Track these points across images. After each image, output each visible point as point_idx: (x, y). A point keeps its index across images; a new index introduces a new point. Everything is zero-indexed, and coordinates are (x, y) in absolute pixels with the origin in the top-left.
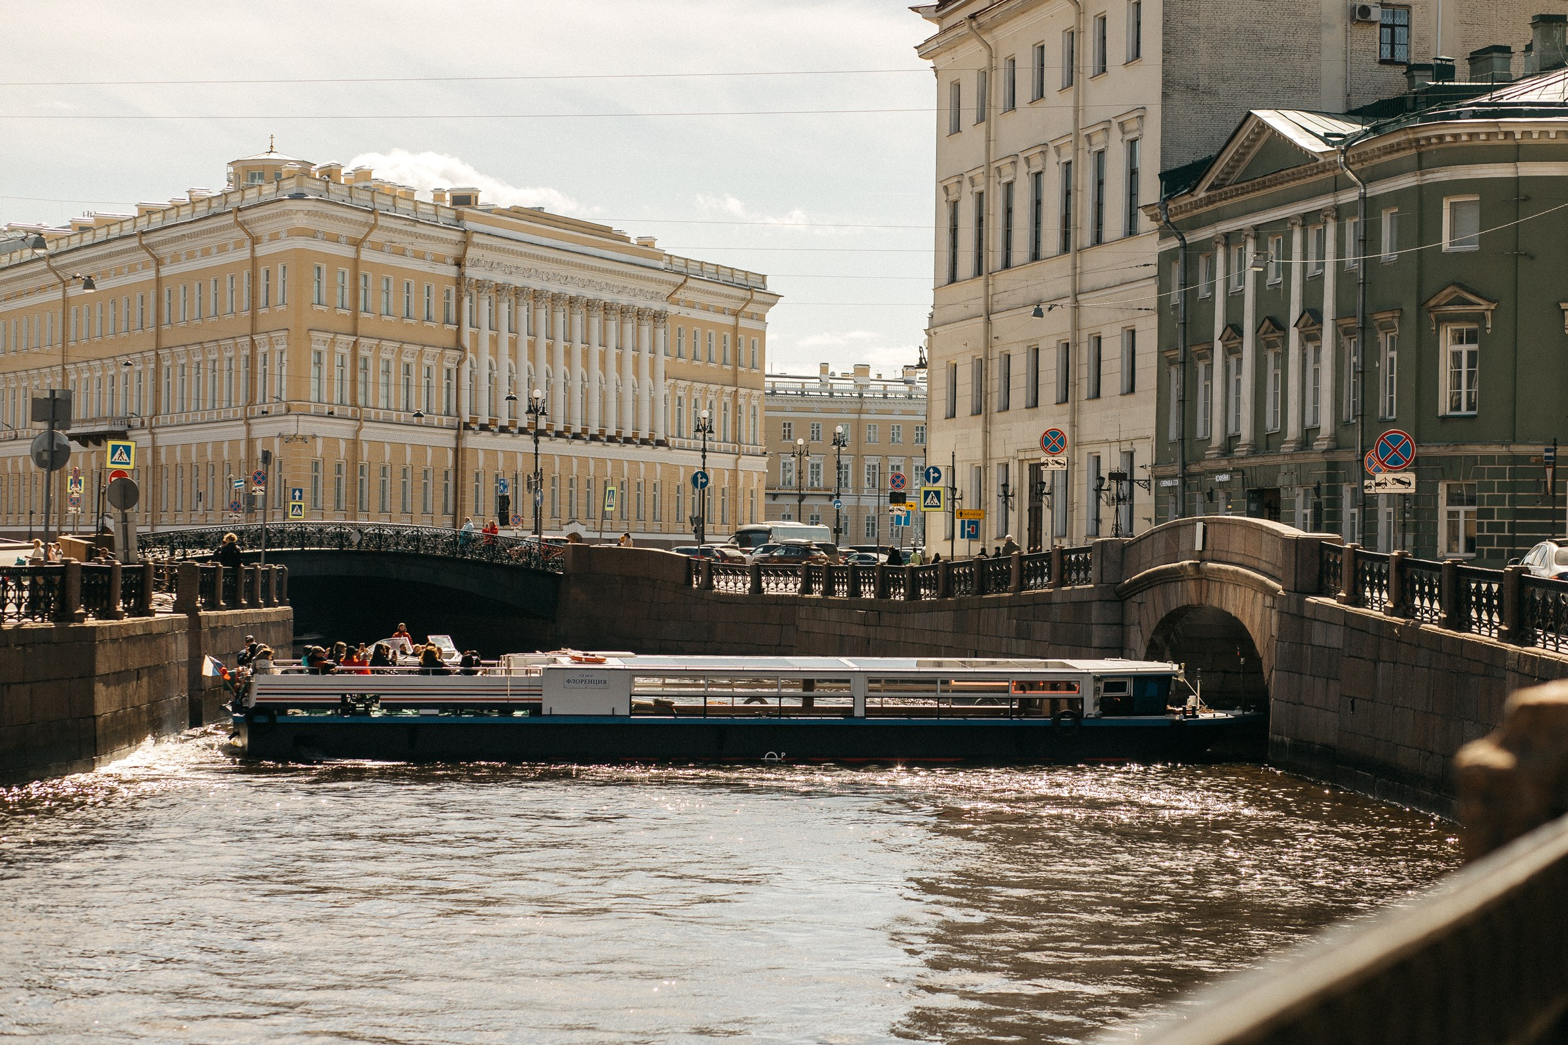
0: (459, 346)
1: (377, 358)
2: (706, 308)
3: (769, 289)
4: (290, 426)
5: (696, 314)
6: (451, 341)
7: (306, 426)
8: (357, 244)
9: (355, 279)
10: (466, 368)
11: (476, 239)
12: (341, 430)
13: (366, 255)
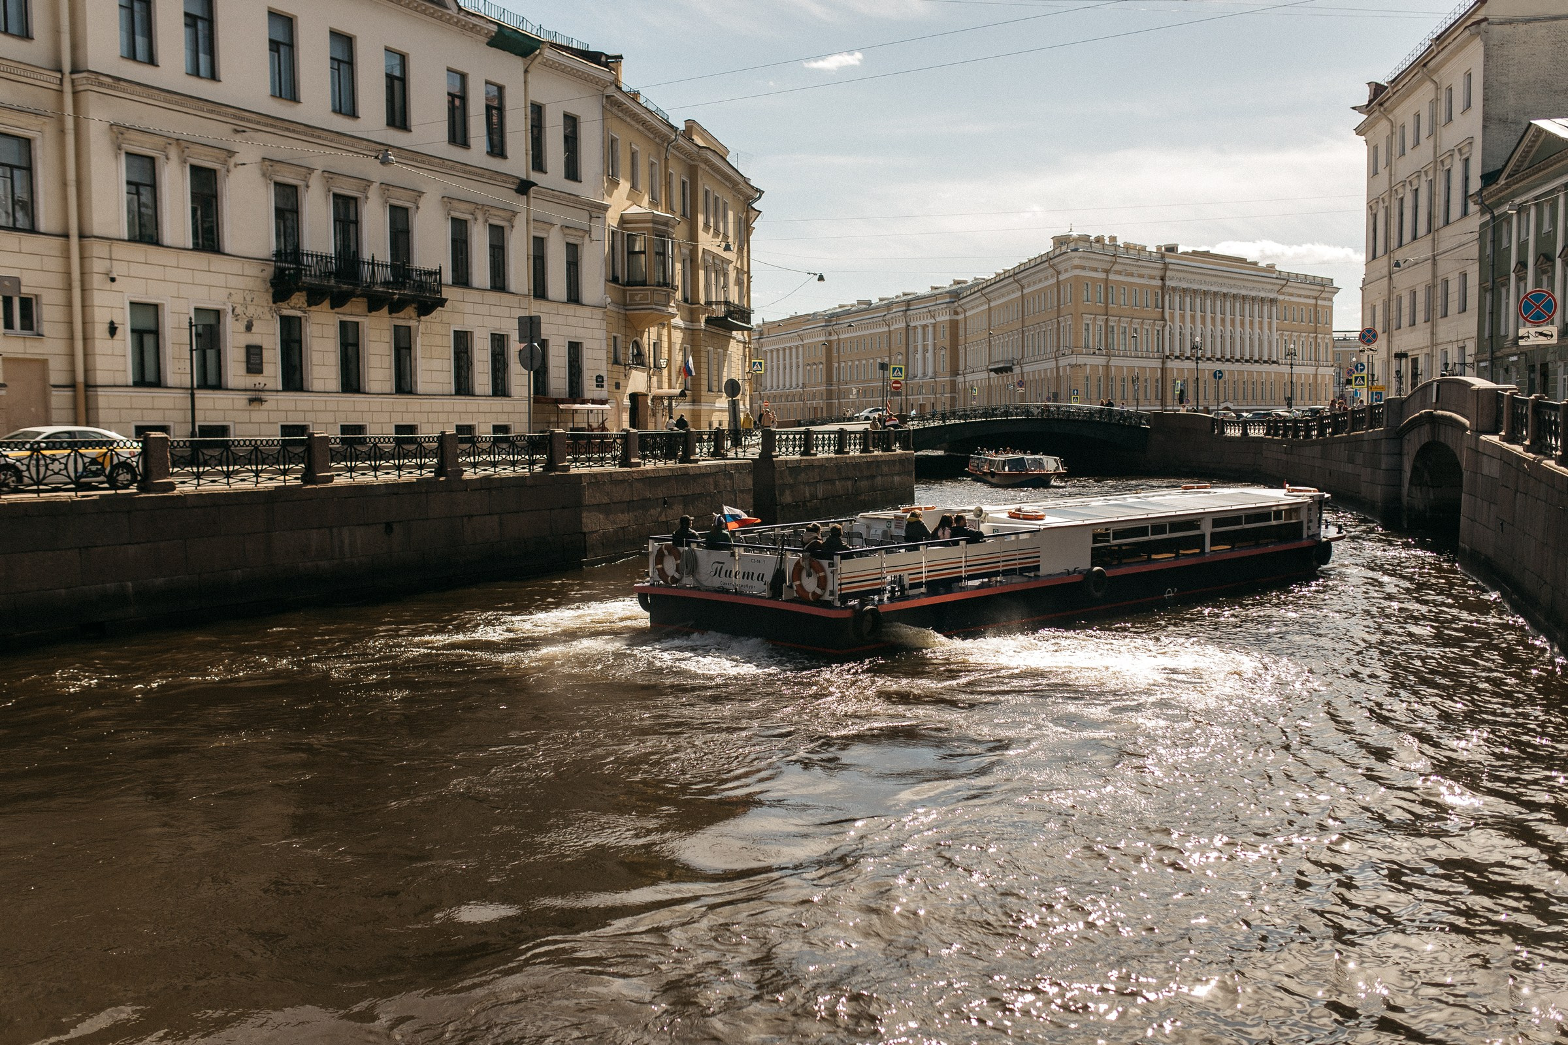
0: (1163, 319)
1: (1119, 326)
2: (1300, 296)
3: (1335, 285)
4: (1073, 360)
5: (1293, 299)
6: (1159, 316)
7: (1081, 360)
8: (1107, 272)
9: (1106, 288)
10: (1167, 328)
11: (1171, 266)
12: (1100, 361)
13: (1112, 277)
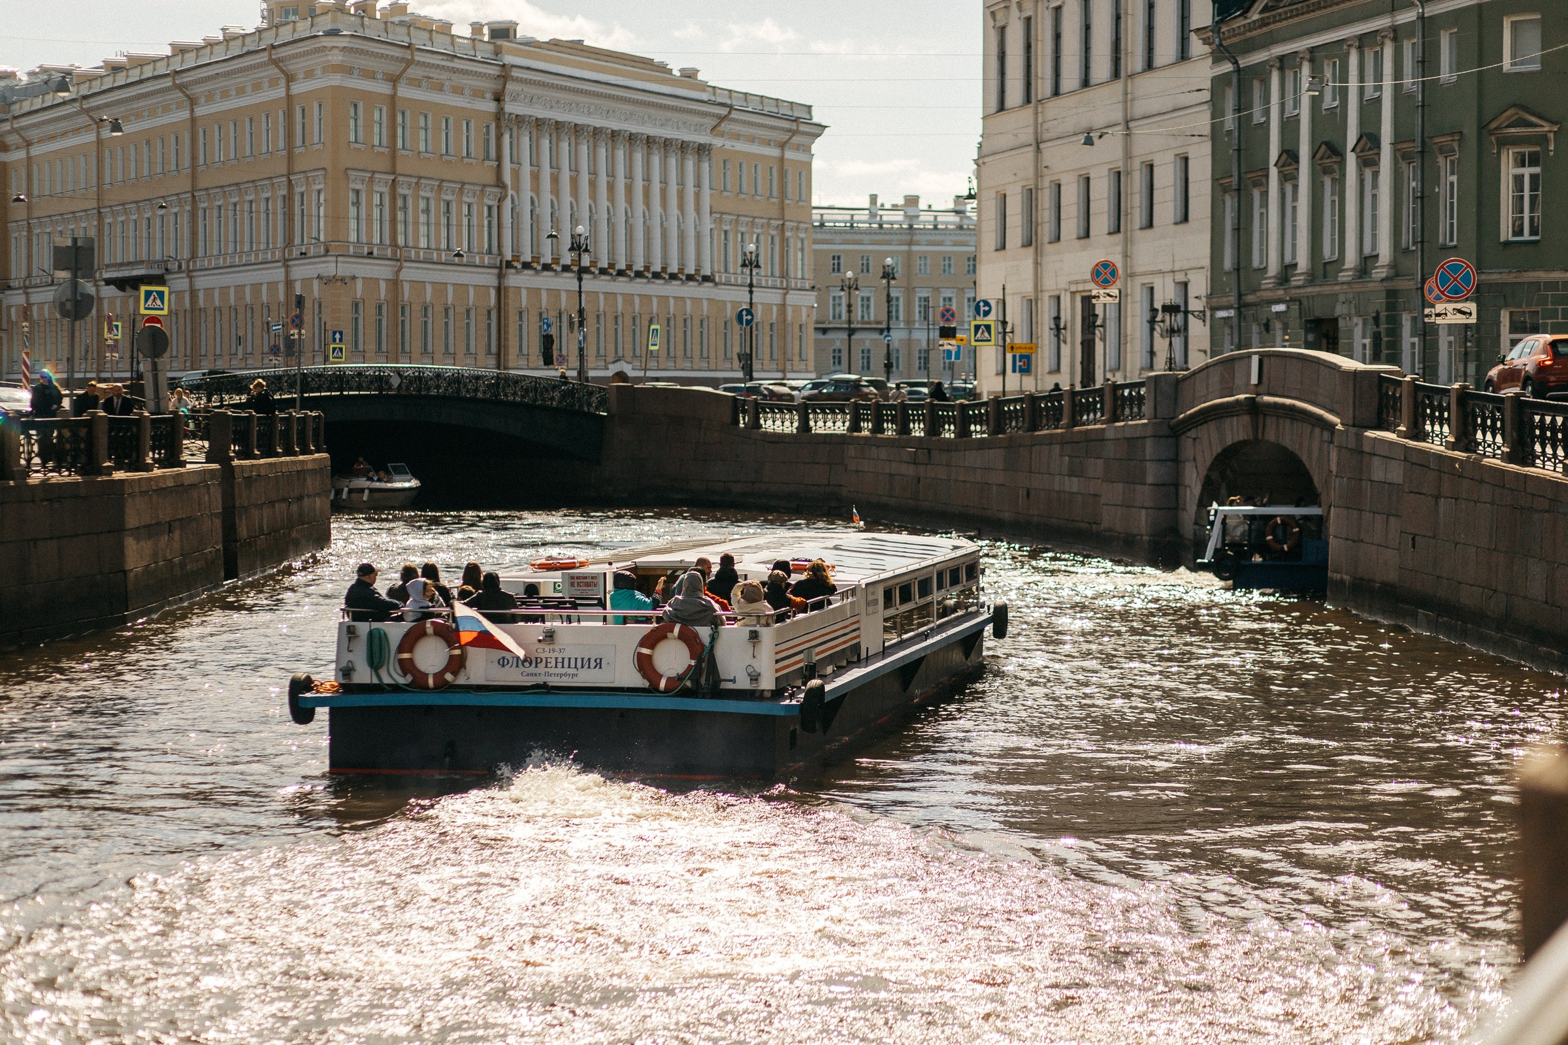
0: (500, 183)
1: (416, 197)
2: (752, 139)
3: (816, 119)
4: (329, 267)
5: (741, 146)
6: (490, 178)
7: (345, 268)
8: (394, 80)
9: (393, 116)
10: (507, 204)
11: (515, 73)
12: (381, 271)
13: (404, 91)
